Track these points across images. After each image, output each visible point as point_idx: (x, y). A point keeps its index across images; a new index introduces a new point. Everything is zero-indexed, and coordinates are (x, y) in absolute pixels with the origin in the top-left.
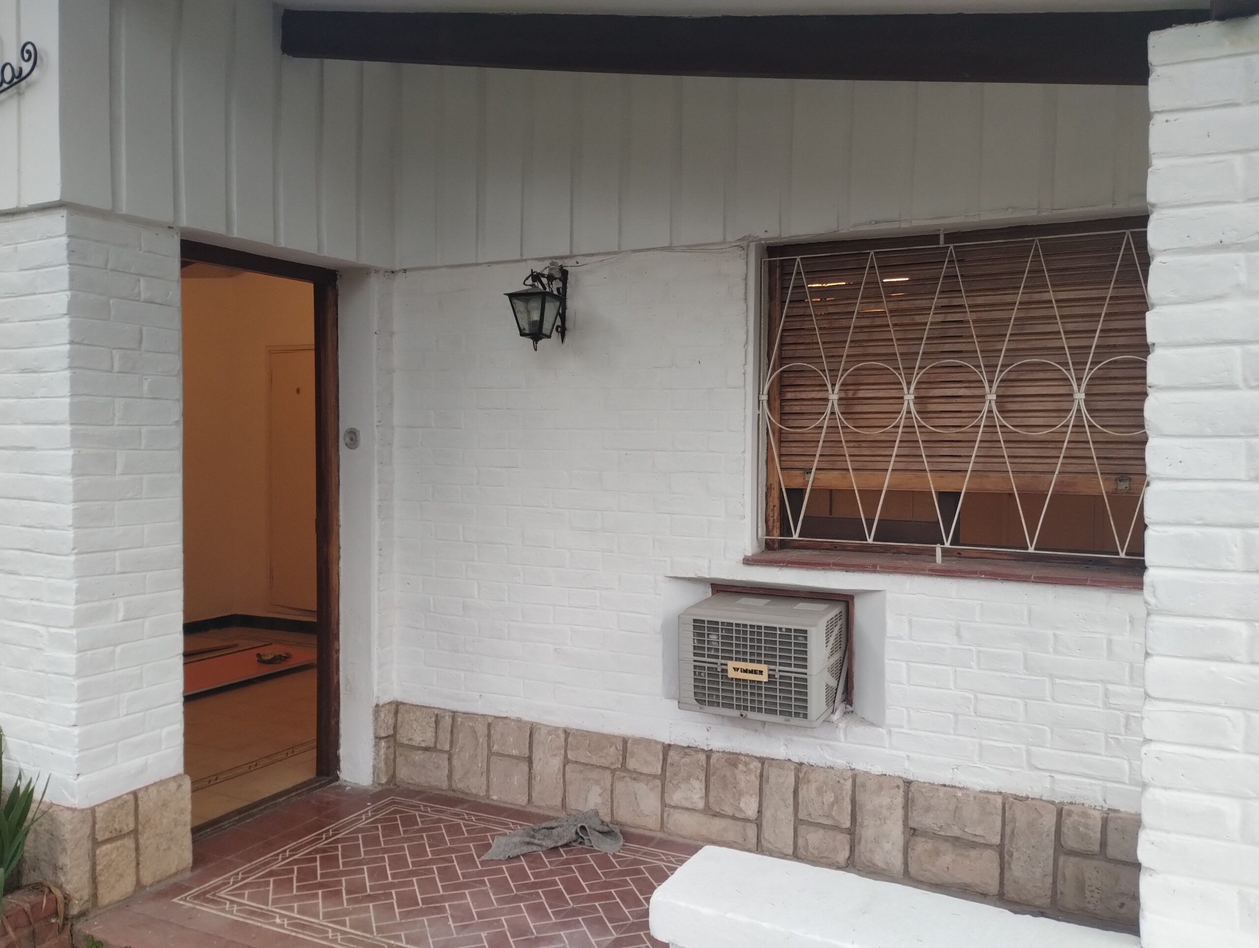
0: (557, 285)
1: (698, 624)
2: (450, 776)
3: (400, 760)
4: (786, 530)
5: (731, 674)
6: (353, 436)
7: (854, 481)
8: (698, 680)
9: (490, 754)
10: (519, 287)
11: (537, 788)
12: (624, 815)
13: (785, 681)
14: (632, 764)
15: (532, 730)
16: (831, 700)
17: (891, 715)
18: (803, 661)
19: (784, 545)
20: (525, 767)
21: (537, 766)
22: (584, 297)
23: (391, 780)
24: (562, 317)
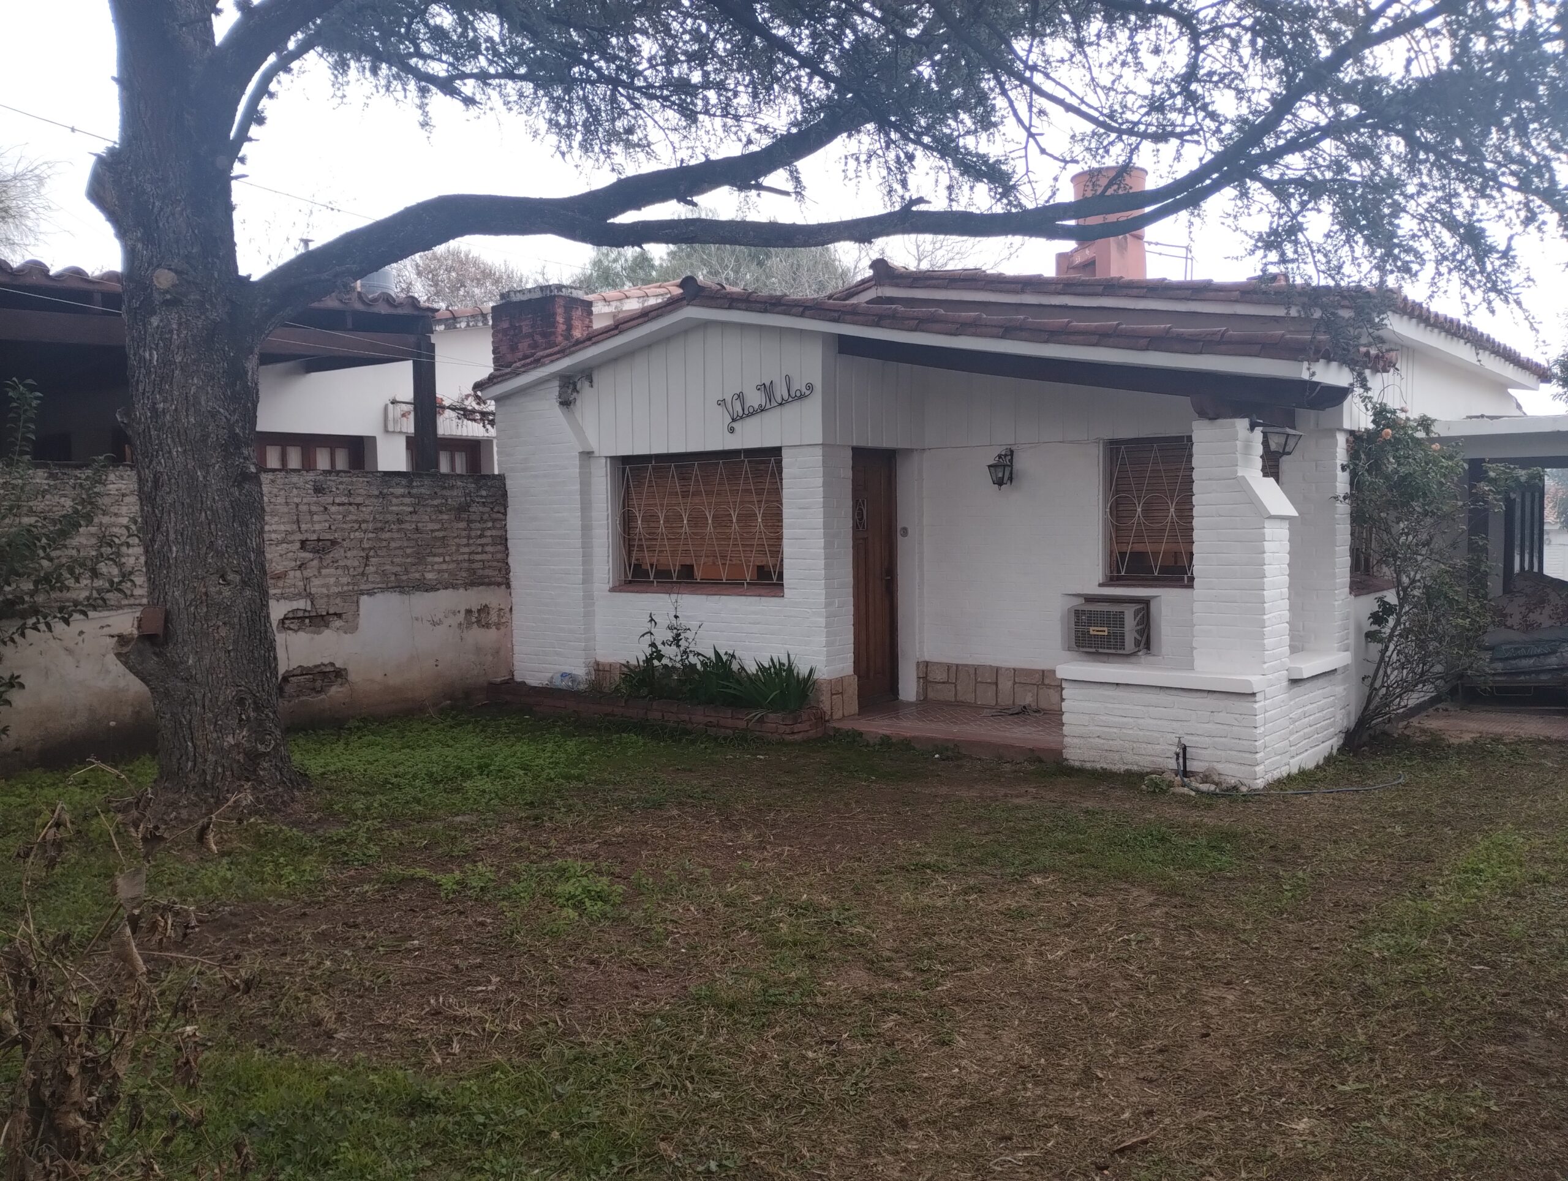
0: (1008, 458)
1: (1077, 612)
2: (956, 694)
3: (930, 688)
4: (1119, 571)
5: (1092, 633)
6: (905, 531)
7: (1149, 548)
8: (1077, 637)
9: (976, 682)
10: (992, 462)
11: (1000, 696)
12: (1043, 705)
13: (1115, 634)
14: (1047, 681)
15: (998, 671)
16: (1137, 643)
17: (1164, 650)
18: (1122, 625)
19: (1119, 578)
20: (994, 687)
21: (1000, 686)
22: (1022, 462)
23: (926, 698)
24: (1011, 473)
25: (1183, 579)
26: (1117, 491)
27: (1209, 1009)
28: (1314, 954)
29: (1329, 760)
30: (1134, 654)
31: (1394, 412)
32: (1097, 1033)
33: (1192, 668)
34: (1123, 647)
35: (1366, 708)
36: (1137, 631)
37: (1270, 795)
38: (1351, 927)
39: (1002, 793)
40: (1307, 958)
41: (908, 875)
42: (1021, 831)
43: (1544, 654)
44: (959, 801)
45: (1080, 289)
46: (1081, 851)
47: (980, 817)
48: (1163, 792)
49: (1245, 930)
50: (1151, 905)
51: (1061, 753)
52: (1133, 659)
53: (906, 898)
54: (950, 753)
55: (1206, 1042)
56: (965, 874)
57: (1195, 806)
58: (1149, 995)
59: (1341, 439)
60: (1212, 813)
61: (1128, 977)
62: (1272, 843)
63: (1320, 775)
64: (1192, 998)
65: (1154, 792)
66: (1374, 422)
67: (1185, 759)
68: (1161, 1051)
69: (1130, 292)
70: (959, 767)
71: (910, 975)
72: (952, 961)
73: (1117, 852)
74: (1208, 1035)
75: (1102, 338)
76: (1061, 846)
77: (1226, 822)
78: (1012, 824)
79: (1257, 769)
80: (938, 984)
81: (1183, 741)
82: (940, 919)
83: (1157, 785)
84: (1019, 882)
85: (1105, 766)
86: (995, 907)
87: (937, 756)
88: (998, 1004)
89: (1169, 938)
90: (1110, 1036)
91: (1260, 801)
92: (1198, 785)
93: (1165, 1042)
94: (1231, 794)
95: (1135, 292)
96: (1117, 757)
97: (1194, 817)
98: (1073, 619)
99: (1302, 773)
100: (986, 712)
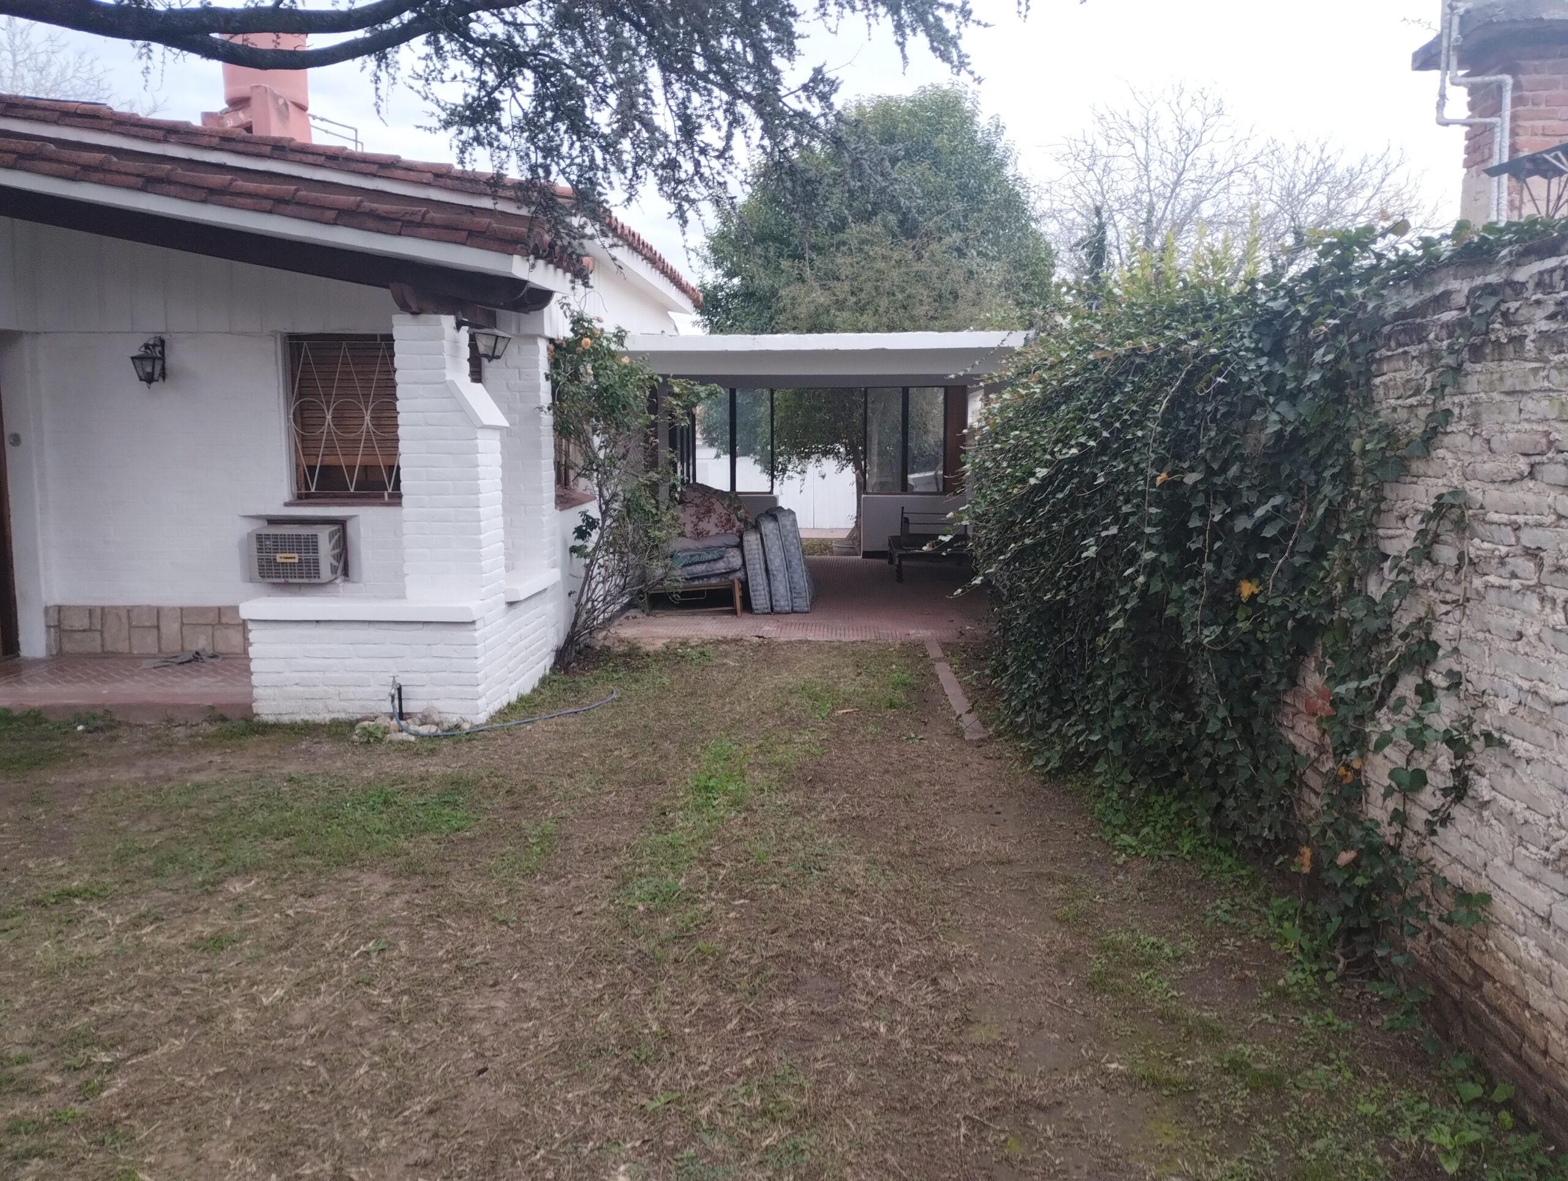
0: (158, 349)
1: (259, 537)
2: (103, 644)
3: (64, 640)
4: (308, 488)
5: (279, 560)
6: (16, 440)
7: (342, 461)
8: (261, 566)
9: (130, 627)
10: (136, 353)
11: (164, 642)
12: (221, 648)
13: (308, 561)
14: (224, 620)
15: (158, 611)
16: (334, 570)
17: (366, 576)
18: (316, 550)
19: (308, 496)
20: (155, 632)
21: (163, 630)
22: (177, 356)
23: (60, 651)
24: (163, 368)
25: (383, 496)
26: (301, 395)
27: (479, 1027)
28: (579, 920)
29: (544, 681)
30: (331, 582)
31: (590, 322)
32: (344, 1108)
33: (404, 597)
34: (317, 574)
35: (574, 624)
36: (334, 557)
37: (494, 729)
38: (607, 877)
39: (176, 768)
40: (574, 928)
41: (46, 913)
42: (206, 820)
43: (715, 560)
44: (116, 789)
45: (240, 147)
46: (288, 834)
47: (148, 808)
48: (379, 741)
49: (500, 906)
50: (388, 895)
51: (251, 707)
52: (330, 588)
53: (45, 951)
54: (99, 723)
55: (484, 1080)
56: (134, 895)
57: (417, 754)
58: (404, 1027)
59: (543, 346)
60: (435, 760)
61: (372, 1006)
62: (507, 787)
63: (538, 700)
64: (457, 1019)
65: (368, 742)
66: (572, 330)
67: (400, 699)
68: (431, 1112)
69: (304, 158)
70: (114, 739)
71: (56, 1079)
72: (123, 1041)
73: (334, 827)
74: (485, 1070)
75: (277, 205)
76: (264, 832)
77: (454, 768)
78: (194, 810)
79: (479, 702)
80: (102, 1087)
81: (398, 681)
82: (101, 974)
83: (371, 734)
84: (209, 893)
85: (307, 717)
86: (181, 940)
87: (80, 728)
88: (198, 1098)
89: (416, 938)
90: (363, 1107)
91: (485, 737)
92: (417, 728)
93: (435, 1097)
94: (454, 734)
95: (310, 159)
96: (320, 705)
97: (419, 767)
98: (254, 545)
99: (521, 699)
100: (146, 664)
